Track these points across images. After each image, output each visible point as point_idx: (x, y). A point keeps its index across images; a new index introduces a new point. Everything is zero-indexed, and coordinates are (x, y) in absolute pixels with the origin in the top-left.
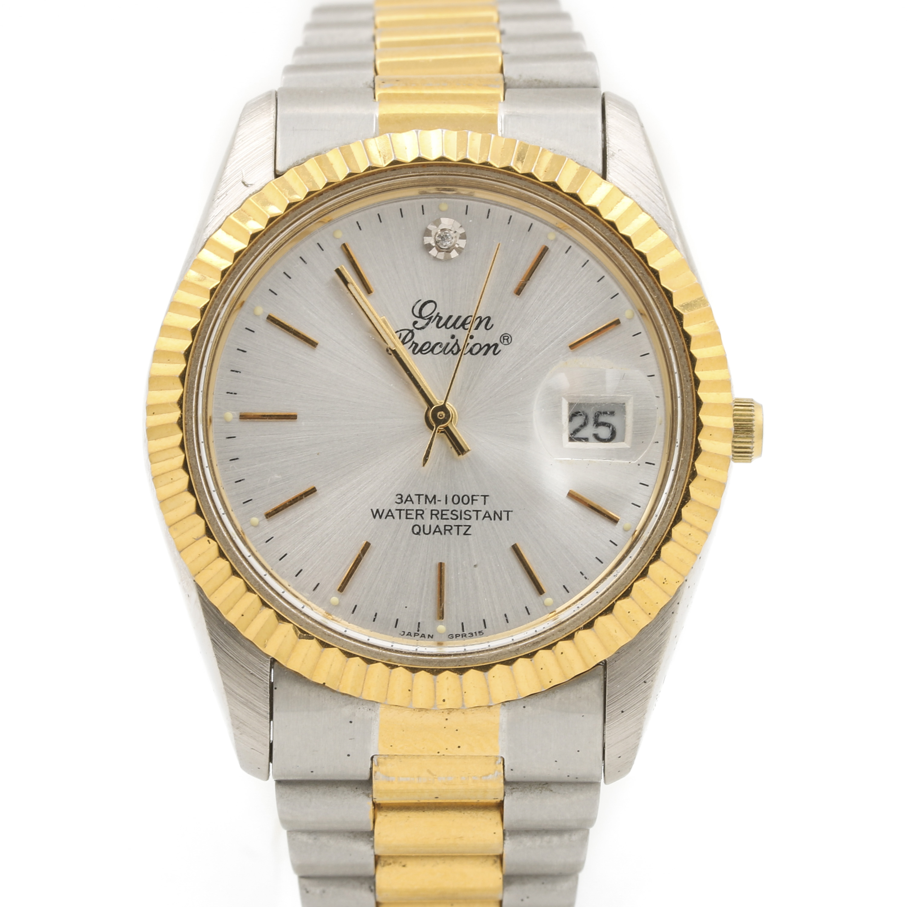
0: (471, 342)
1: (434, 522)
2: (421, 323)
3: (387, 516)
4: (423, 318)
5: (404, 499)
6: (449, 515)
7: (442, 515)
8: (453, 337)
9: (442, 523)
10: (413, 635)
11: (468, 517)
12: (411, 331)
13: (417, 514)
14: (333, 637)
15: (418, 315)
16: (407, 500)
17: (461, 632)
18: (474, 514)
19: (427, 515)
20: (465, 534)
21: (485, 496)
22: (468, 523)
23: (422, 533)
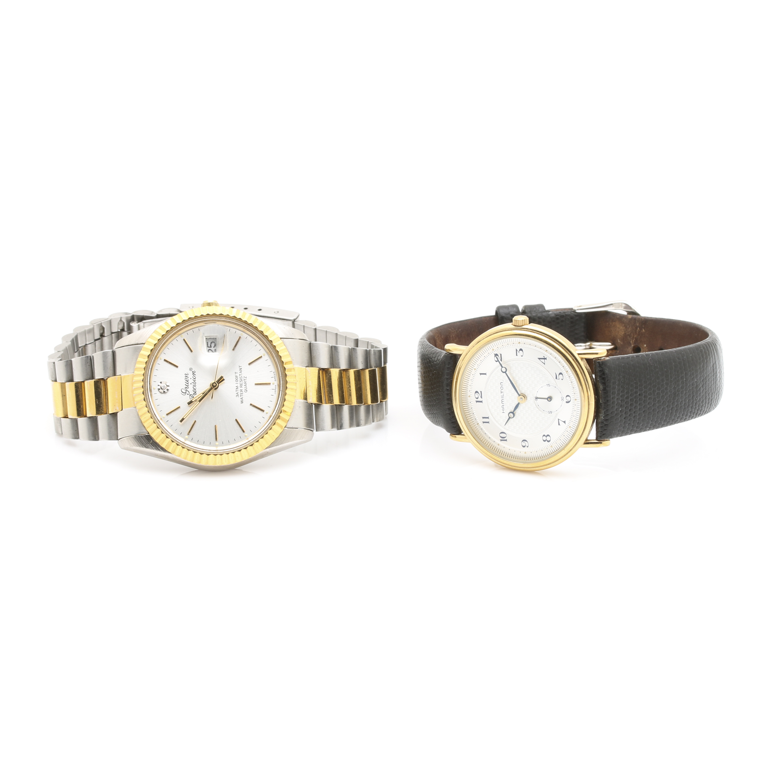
0: (192, 379)
1: (243, 386)
2: (187, 392)
3: (242, 399)
4: (186, 392)
5: (237, 395)
6: (241, 382)
7: (241, 384)
8: (191, 384)
9: (244, 384)
10: (275, 391)
11: (241, 377)
12: (190, 395)
13: (241, 391)
14: (279, 410)
15: (185, 394)
16: (238, 394)
17: (274, 378)
18: (241, 376)
19: (241, 388)
20: (246, 378)
21: (235, 373)
22: (243, 377)
23: (246, 390)
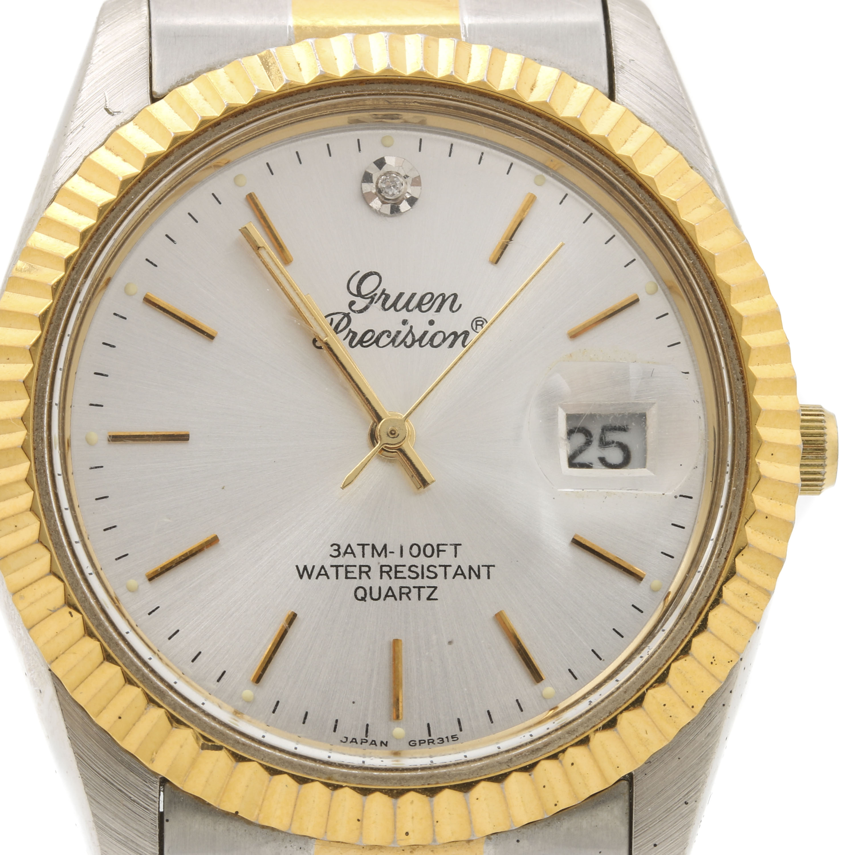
0: (432, 330)
1: (386, 583)
2: (361, 303)
3: (319, 574)
4: (363, 297)
5: (342, 551)
6: (406, 573)
7: (396, 572)
8: (405, 322)
9: (396, 584)
10: (359, 741)
11: (433, 575)
12: (347, 315)
13: (361, 572)
14: (250, 746)
15: (355, 292)
16: (346, 553)
17: (426, 738)
18: (440, 571)
19: (375, 572)
20: (429, 599)
21: (456, 545)
22: (433, 583)
23: (368, 598)
